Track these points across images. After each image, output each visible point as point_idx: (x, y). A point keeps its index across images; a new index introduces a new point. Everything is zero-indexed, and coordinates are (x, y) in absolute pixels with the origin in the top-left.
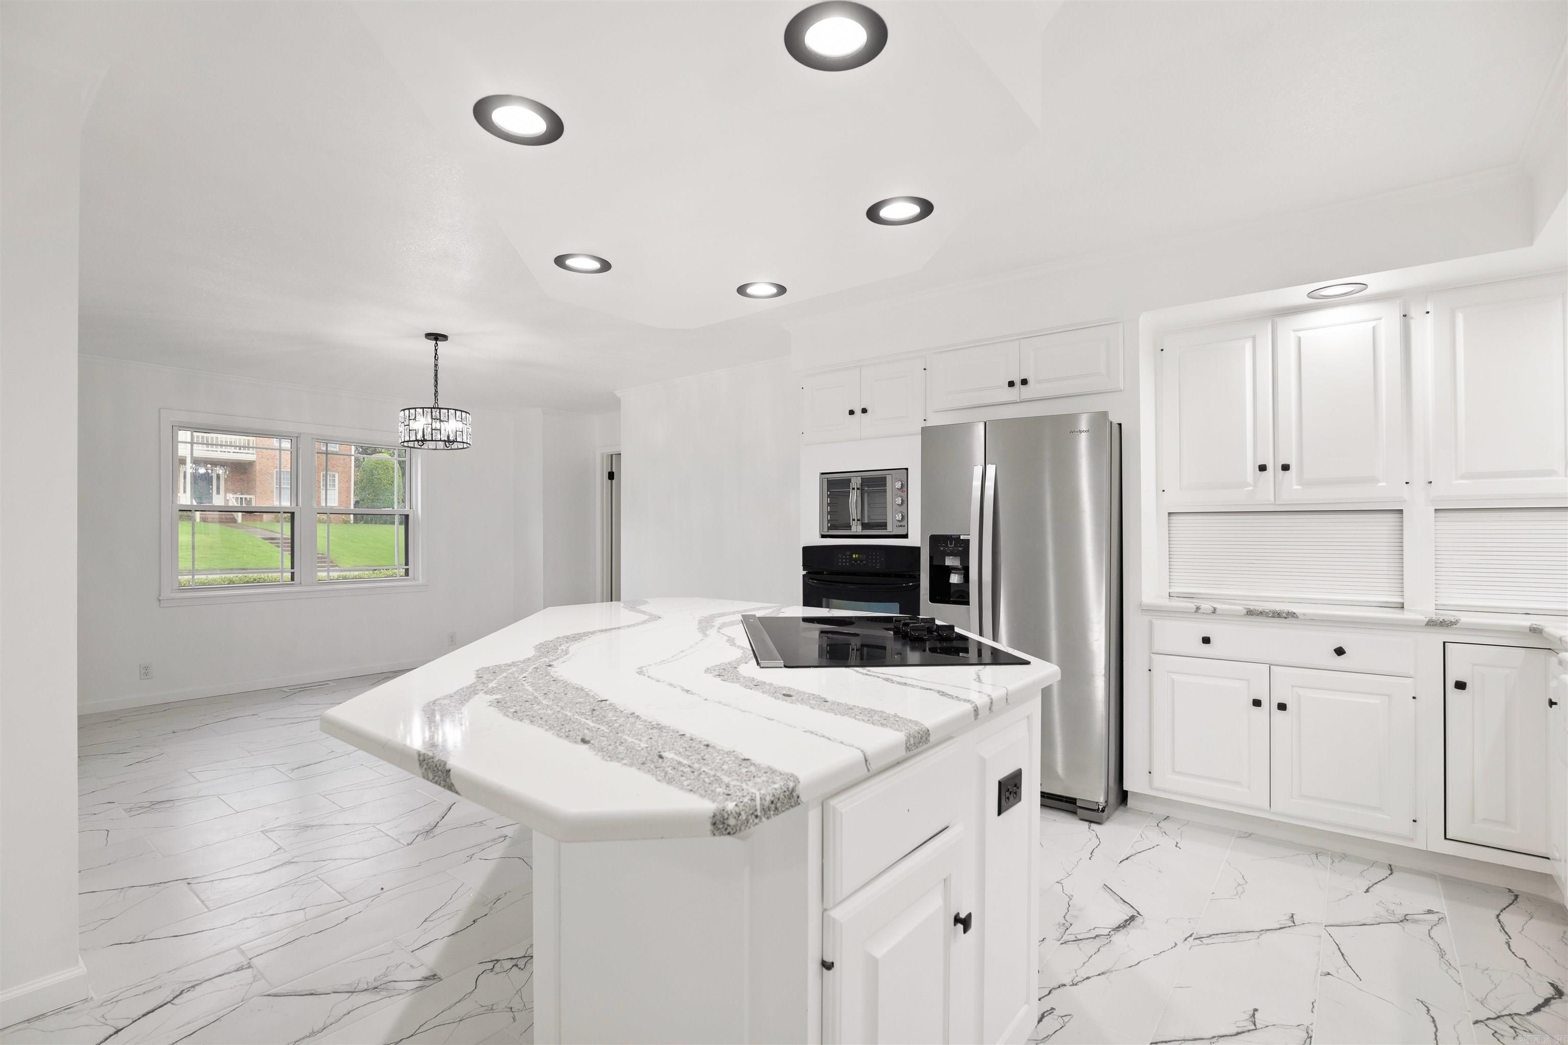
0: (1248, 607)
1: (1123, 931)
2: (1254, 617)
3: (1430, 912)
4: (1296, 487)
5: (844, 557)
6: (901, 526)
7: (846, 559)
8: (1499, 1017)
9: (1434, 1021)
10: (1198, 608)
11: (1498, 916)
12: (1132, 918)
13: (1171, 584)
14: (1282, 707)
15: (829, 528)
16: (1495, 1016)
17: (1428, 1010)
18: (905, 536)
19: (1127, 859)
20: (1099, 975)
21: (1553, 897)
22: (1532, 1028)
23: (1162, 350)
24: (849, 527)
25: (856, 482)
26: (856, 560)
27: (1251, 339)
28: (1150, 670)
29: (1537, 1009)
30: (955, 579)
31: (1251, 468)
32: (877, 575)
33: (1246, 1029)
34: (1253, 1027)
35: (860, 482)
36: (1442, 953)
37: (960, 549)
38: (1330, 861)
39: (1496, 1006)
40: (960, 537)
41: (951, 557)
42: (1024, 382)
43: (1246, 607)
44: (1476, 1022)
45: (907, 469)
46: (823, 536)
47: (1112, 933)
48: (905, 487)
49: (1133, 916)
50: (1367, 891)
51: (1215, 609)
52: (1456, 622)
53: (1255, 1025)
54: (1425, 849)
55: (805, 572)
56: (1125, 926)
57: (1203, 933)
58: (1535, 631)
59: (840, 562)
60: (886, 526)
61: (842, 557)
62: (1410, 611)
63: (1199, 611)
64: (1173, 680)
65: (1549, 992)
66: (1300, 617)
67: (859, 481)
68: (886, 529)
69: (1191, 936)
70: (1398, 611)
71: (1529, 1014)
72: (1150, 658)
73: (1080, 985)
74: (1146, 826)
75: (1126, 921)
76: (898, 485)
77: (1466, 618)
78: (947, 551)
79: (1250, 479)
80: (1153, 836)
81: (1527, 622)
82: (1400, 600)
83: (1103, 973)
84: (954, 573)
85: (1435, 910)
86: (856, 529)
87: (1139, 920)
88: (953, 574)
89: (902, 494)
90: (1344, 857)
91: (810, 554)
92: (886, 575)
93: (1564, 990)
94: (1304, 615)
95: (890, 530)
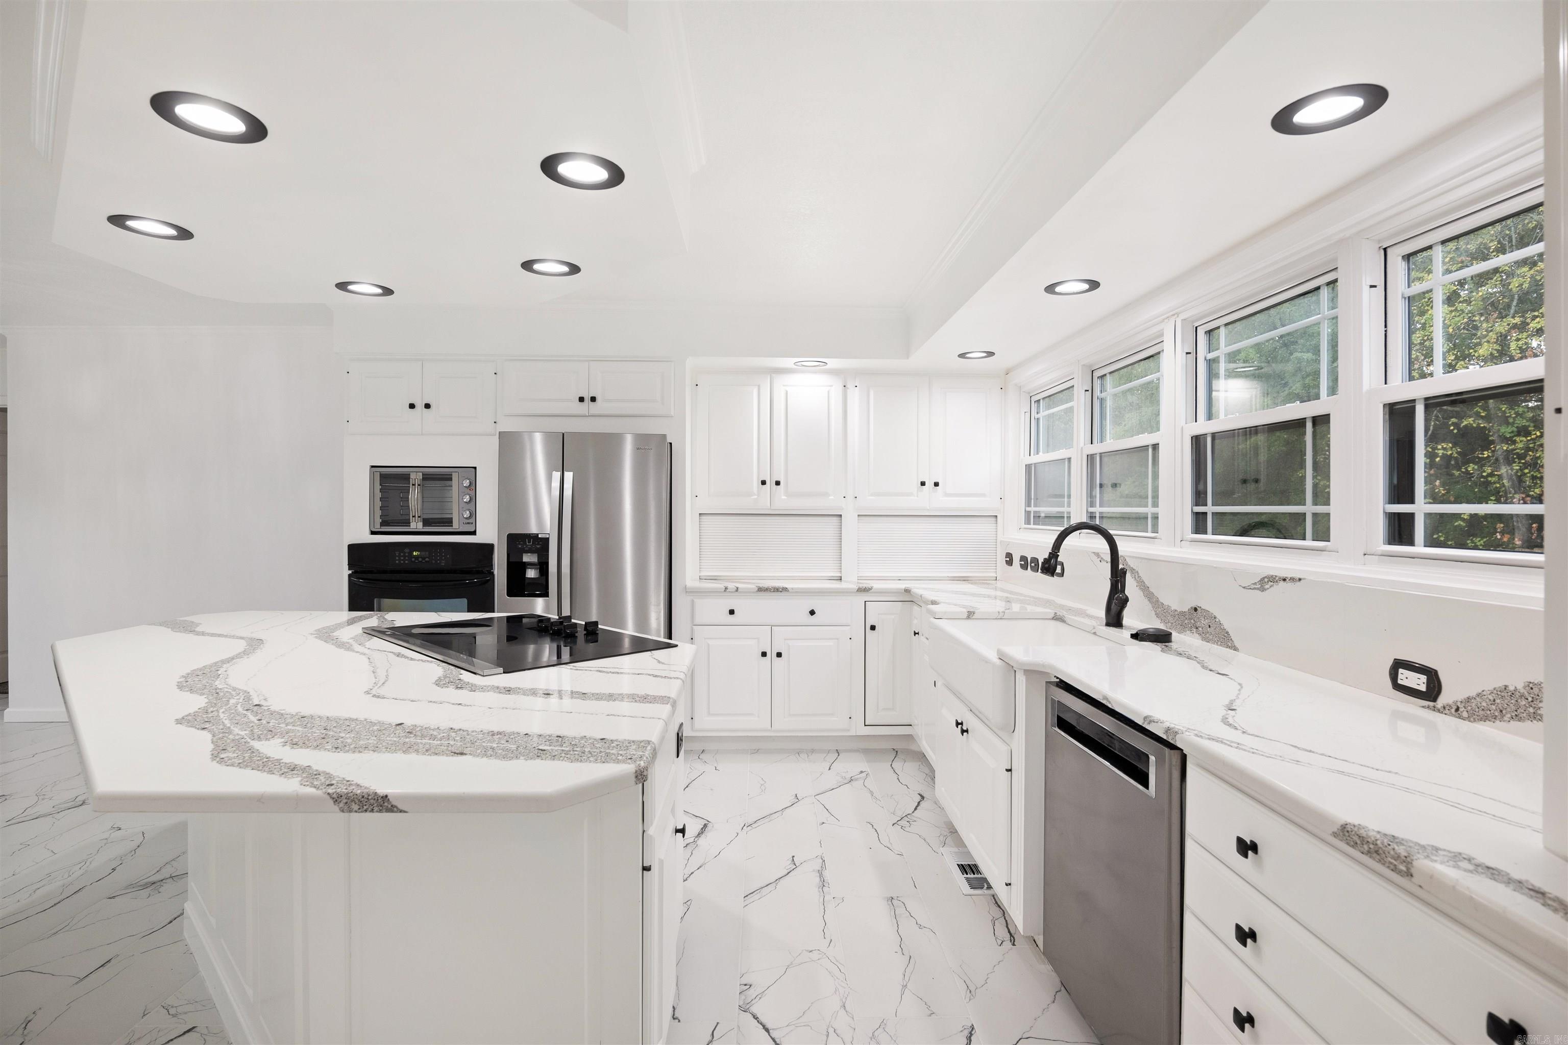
0: (759, 585)
1: (703, 836)
2: (762, 592)
3: (862, 772)
4: (784, 497)
5: (402, 554)
6: (468, 523)
7: (404, 556)
8: (902, 818)
9: (876, 831)
10: (726, 588)
11: (891, 765)
12: (705, 826)
13: (701, 570)
14: (779, 655)
15: (382, 524)
16: (900, 818)
17: (873, 826)
18: (474, 533)
19: (687, 787)
20: (698, 869)
21: (913, 747)
22: (915, 819)
23: (697, 385)
24: (407, 523)
25: (416, 477)
26: (417, 557)
27: (757, 387)
28: (692, 639)
29: (916, 809)
30: (531, 574)
31: (756, 483)
32: (441, 571)
33: (792, 869)
34: (795, 867)
35: (421, 478)
36: (872, 793)
37: (538, 546)
38: (806, 755)
39: (900, 814)
40: (538, 536)
41: (529, 554)
42: (593, 399)
43: (757, 585)
44: (893, 825)
45: (475, 468)
46: (373, 533)
47: (696, 839)
48: (473, 486)
49: (705, 824)
50: (830, 769)
51: (737, 588)
52: (870, 589)
53: (796, 865)
54: (855, 735)
55: (350, 572)
56: (702, 833)
57: (750, 822)
58: (907, 591)
59: (397, 560)
60: (451, 522)
61: (399, 554)
62: (845, 582)
63: (727, 591)
64: (709, 645)
65: (919, 798)
66: (790, 591)
67: (420, 476)
68: (452, 526)
69: (744, 826)
70: (838, 582)
71: (913, 812)
72: (692, 629)
73: (689, 879)
74: (692, 760)
75: (702, 829)
76: (466, 483)
77: (876, 585)
78: (526, 549)
79: (755, 490)
80: (699, 766)
81: (902, 585)
82: (840, 575)
83: (700, 867)
84: (529, 568)
85: (864, 771)
86: (415, 525)
87: (710, 825)
88: (530, 570)
89: (470, 492)
90: (813, 751)
91: (356, 552)
92: (450, 572)
93: (924, 795)
94: (792, 589)
95: (456, 526)
